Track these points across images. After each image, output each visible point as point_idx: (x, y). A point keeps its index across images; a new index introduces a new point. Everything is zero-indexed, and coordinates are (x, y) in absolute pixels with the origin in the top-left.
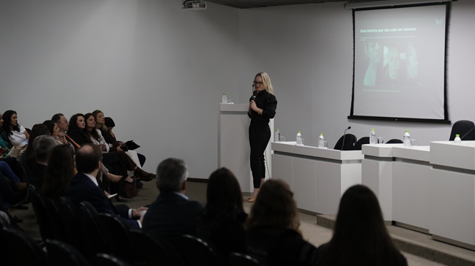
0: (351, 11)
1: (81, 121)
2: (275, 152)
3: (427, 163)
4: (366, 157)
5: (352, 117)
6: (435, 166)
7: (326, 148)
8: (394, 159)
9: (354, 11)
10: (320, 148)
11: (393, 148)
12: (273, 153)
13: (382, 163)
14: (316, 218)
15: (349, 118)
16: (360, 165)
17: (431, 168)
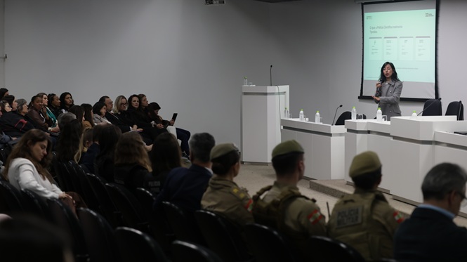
0: (360, 5)
1: (135, 101)
2: (284, 127)
3: (388, 135)
4: (348, 130)
5: (362, 97)
6: (395, 138)
7: (321, 124)
8: (369, 132)
9: (363, 4)
10: (316, 123)
11: (368, 123)
12: (282, 128)
13: (359, 136)
14: (309, 182)
15: (359, 98)
16: (343, 138)
17: (391, 139)
